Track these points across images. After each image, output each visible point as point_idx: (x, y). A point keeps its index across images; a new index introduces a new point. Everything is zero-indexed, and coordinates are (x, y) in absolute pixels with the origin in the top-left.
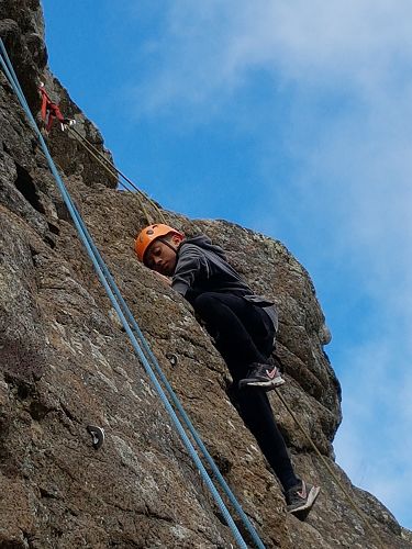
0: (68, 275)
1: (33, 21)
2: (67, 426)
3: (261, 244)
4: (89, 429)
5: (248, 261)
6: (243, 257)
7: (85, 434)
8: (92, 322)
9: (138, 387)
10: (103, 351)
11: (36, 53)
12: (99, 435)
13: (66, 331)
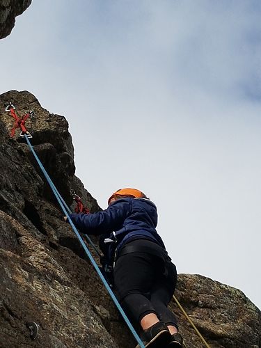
0: (42, 250)
1: (65, 145)
2: (8, 320)
3: (226, 291)
4: (27, 325)
5: (216, 300)
6: (212, 298)
7: (24, 328)
8: (55, 277)
9: (87, 320)
10: (60, 294)
11: (67, 166)
12: (35, 329)
13: (30, 276)
